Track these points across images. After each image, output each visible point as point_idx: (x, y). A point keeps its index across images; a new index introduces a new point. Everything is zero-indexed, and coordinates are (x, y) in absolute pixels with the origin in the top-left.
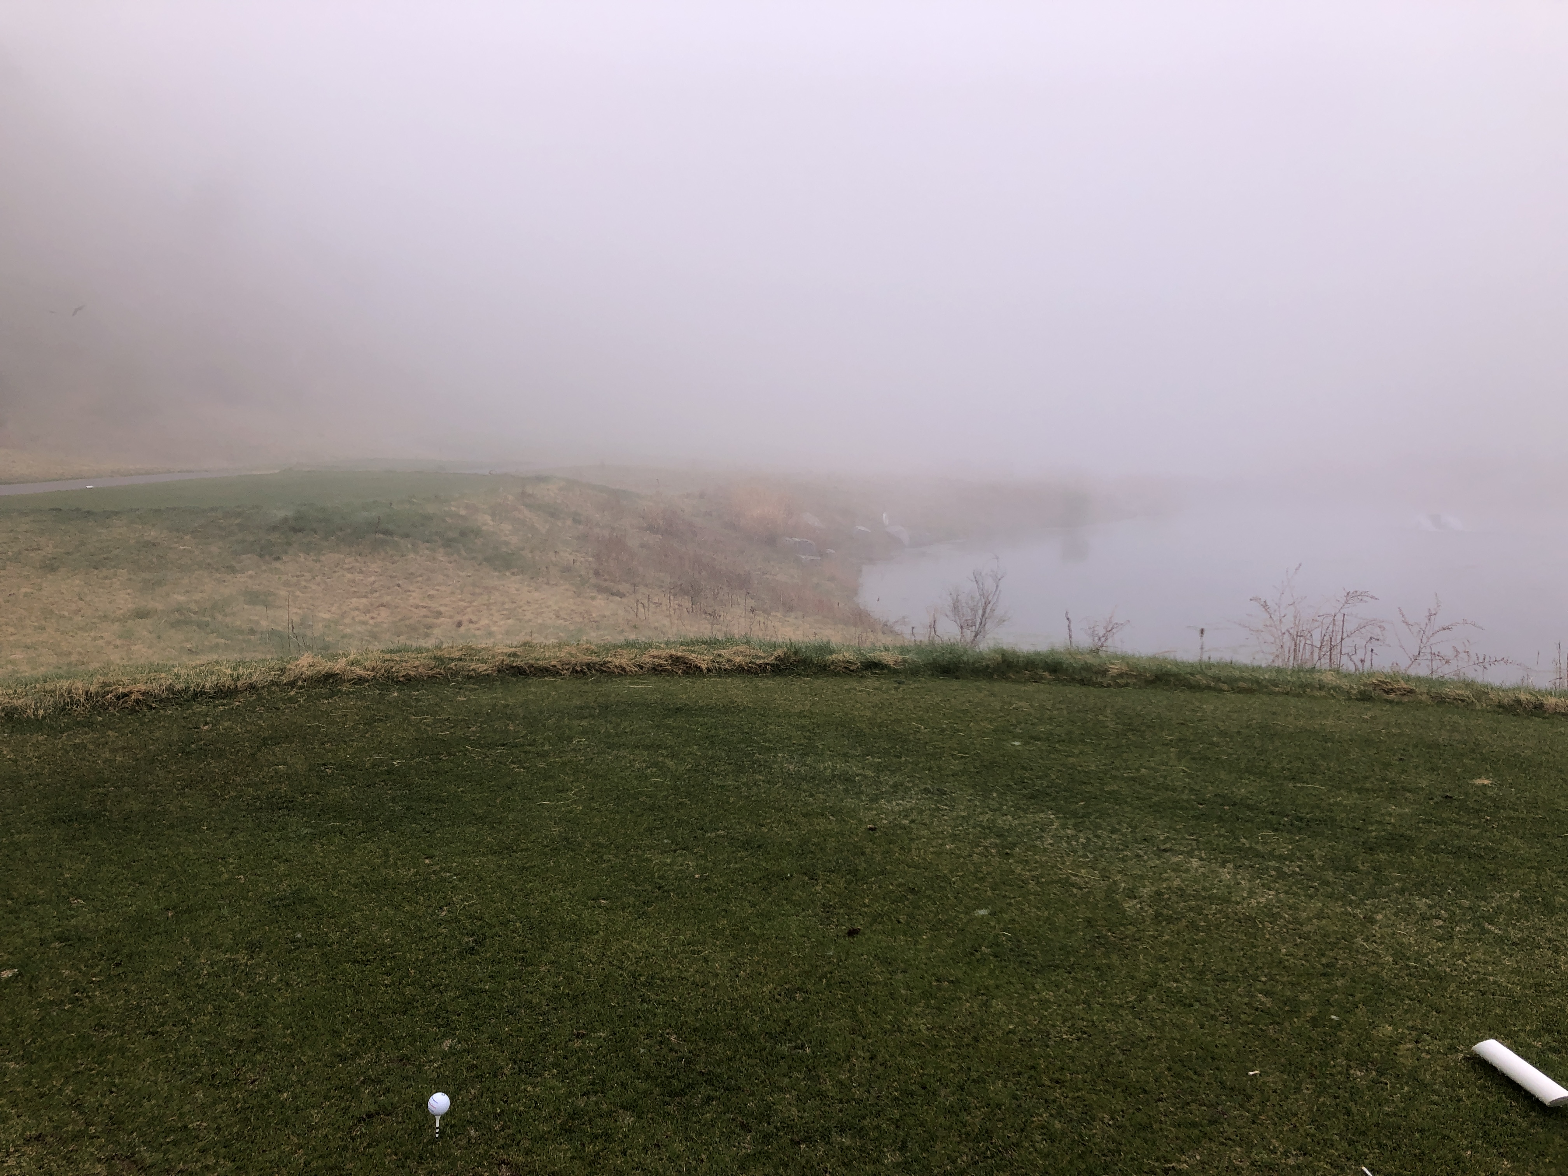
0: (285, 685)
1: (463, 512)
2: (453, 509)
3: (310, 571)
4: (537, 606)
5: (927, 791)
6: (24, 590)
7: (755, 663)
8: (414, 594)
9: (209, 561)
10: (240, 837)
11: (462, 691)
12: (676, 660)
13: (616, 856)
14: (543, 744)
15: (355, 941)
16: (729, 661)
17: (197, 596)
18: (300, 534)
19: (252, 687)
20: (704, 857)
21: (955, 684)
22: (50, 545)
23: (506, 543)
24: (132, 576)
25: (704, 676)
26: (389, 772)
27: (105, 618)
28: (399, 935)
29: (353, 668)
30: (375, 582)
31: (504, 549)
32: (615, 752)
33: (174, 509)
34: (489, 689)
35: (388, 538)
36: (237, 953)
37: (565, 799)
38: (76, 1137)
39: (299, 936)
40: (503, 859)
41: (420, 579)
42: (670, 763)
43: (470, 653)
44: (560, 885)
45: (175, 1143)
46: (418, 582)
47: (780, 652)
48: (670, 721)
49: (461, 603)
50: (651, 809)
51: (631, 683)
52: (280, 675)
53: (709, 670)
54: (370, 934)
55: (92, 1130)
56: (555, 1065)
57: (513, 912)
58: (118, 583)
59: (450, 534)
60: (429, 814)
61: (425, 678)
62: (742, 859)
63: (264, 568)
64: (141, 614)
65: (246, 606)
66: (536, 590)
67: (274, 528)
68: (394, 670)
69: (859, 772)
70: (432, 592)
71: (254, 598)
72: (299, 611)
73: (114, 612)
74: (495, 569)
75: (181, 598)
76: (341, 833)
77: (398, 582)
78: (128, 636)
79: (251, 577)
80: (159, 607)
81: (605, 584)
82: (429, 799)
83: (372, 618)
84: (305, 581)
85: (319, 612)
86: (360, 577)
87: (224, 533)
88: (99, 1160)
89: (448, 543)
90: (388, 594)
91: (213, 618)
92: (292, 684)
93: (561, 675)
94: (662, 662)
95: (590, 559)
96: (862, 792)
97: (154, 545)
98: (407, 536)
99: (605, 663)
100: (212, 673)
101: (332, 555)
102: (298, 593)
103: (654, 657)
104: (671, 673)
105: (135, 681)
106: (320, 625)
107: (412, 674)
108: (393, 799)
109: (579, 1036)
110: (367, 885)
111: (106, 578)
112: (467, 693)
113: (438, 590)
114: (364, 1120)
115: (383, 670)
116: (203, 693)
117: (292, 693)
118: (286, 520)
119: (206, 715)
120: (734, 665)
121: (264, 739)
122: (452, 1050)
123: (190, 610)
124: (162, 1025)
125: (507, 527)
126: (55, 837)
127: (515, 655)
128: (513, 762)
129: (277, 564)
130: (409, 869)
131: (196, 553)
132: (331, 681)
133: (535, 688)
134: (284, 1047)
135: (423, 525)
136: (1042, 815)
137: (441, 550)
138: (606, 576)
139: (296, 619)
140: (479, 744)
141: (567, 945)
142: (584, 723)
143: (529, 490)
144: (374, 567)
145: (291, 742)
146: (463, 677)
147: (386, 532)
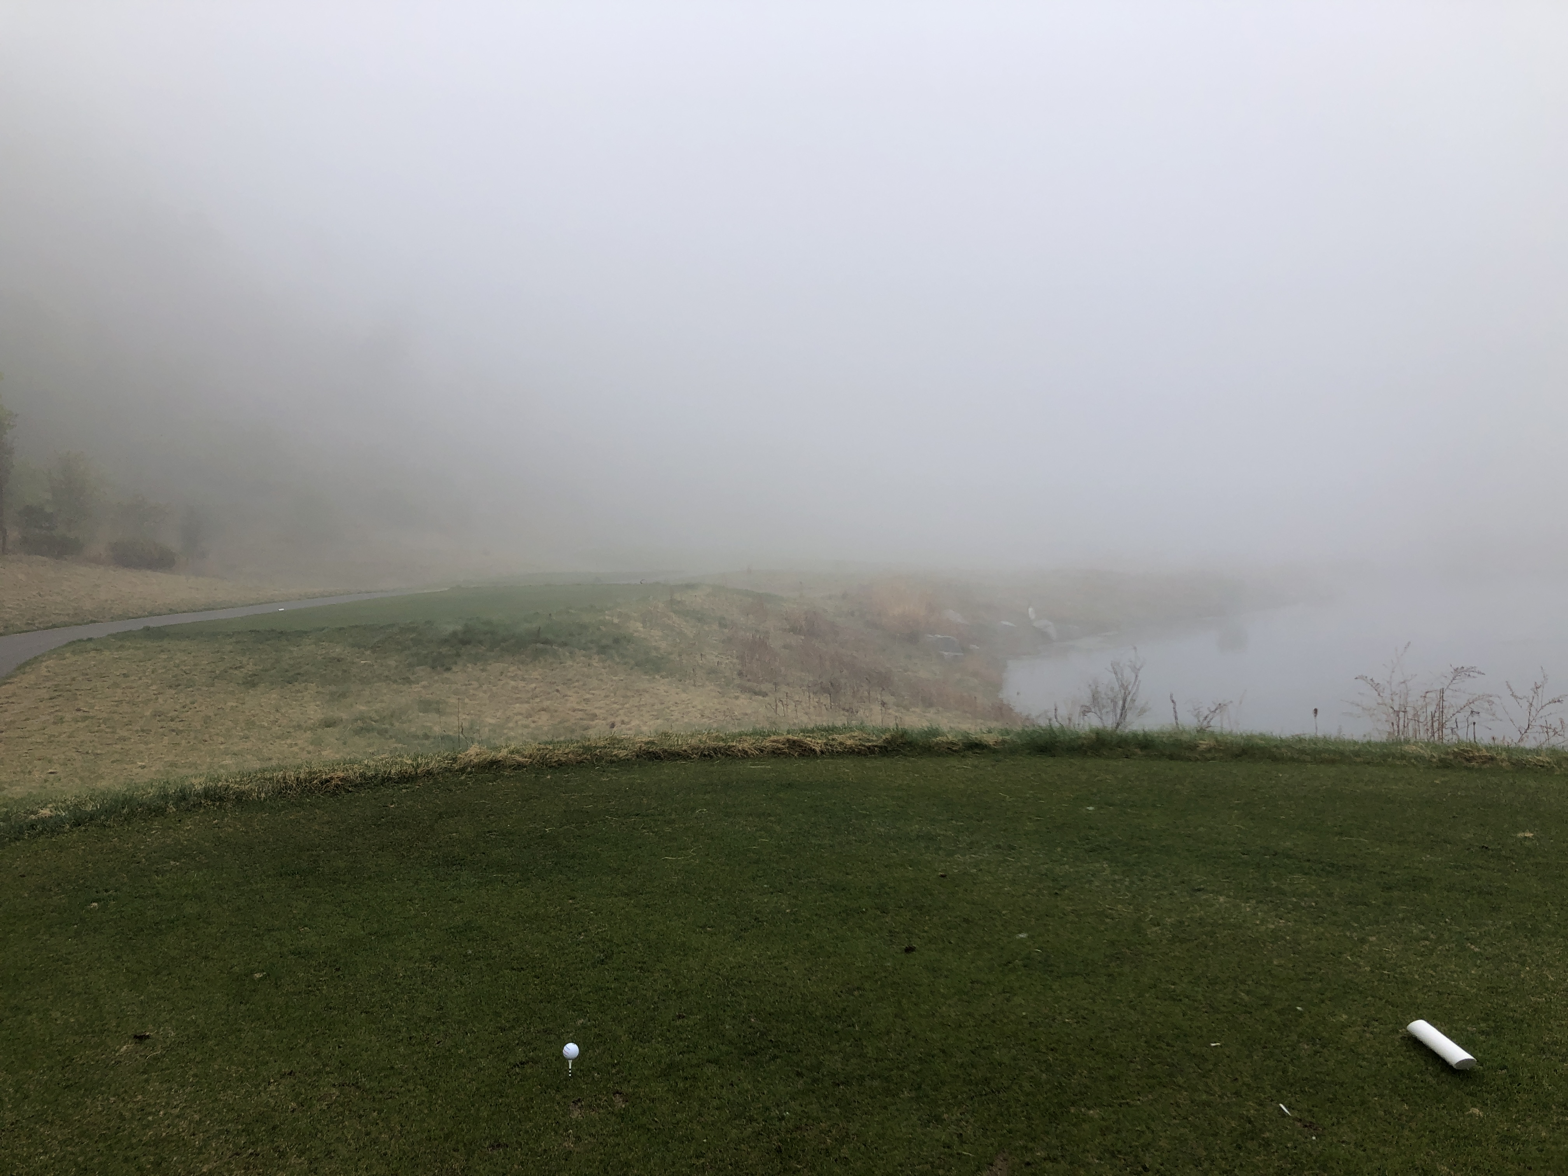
0: (457, 771)
1: (616, 621)
2: (607, 617)
3: (478, 680)
4: (684, 706)
5: (999, 847)
6: (230, 704)
7: (864, 746)
8: (571, 699)
9: (386, 673)
10: (422, 885)
11: (605, 774)
12: (793, 744)
13: (722, 897)
14: (670, 814)
15: (512, 956)
16: (841, 743)
17: (378, 706)
18: (469, 647)
19: (429, 773)
20: (795, 897)
21: (1051, 761)
22: (251, 664)
23: (657, 649)
24: (320, 689)
25: (818, 758)
26: (542, 837)
27: (299, 726)
28: (547, 952)
29: (513, 756)
30: (535, 688)
31: (654, 654)
32: (731, 819)
33: (356, 626)
34: (628, 771)
35: (548, 647)
36: (424, 963)
37: (685, 855)
38: (318, 1072)
39: (470, 952)
40: (631, 899)
41: (576, 684)
42: (778, 828)
43: (614, 742)
44: (676, 918)
45: (386, 1077)
46: (575, 687)
47: (888, 736)
48: (782, 795)
49: (615, 706)
50: (757, 862)
51: (751, 765)
52: (452, 764)
53: (822, 752)
54: (524, 951)
55: (328, 1069)
56: (661, 1035)
57: (636, 936)
58: (309, 696)
59: (604, 642)
60: (573, 868)
61: (575, 763)
62: (827, 899)
63: (436, 678)
64: (329, 724)
65: (421, 714)
66: (684, 691)
67: (445, 641)
68: (547, 756)
69: (942, 833)
70: (588, 696)
71: (426, 706)
72: (468, 717)
73: (306, 722)
74: (646, 673)
75: (363, 708)
76: (502, 881)
77: (557, 688)
78: (317, 742)
79: (424, 687)
80: (344, 716)
81: (749, 684)
82: (573, 857)
83: (534, 722)
84: (474, 689)
85: (486, 717)
86: (522, 684)
87: (400, 647)
88: (334, 1085)
89: (603, 650)
90: (548, 699)
91: (392, 725)
92: (462, 770)
93: (691, 758)
94: (780, 746)
95: (735, 661)
96: (940, 848)
97: (339, 661)
98: (565, 644)
99: (730, 747)
100: (396, 763)
101: (497, 664)
102: (467, 700)
103: (773, 741)
104: (788, 756)
105: (334, 770)
106: (487, 729)
107: (563, 759)
108: (544, 858)
109: (679, 1017)
110: (523, 918)
111: (298, 691)
112: (610, 775)
113: (593, 694)
114: (518, 1066)
115: (538, 757)
116: (389, 779)
117: (463, 778)
118: (454, 634)
119: (392, 796)
120: (845, 748)
121: (440, 814)
122: (584, 1026)
123: (371, 718)
124: (373, 1007)
125: (657, 633)
126: (283, 885)
127: (652, 743)
128: (643, 828)
129: (447, 675)
130: (556, 907)
131: (375, 667)
132: (495, 767)
133: (667, 769)
134: (459, 1022)
135: (579, 634)
136: (1098, 865)
137: (596, 657)
138: (749, 677)
139: (466, 725)
140: (617, 814)
141: (676, 959)
142: (707, 797)
143: (677, 597)
144: (535, 674)
145: (462, 816)
146: (606, 762)
147: (546, 642)
